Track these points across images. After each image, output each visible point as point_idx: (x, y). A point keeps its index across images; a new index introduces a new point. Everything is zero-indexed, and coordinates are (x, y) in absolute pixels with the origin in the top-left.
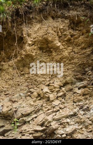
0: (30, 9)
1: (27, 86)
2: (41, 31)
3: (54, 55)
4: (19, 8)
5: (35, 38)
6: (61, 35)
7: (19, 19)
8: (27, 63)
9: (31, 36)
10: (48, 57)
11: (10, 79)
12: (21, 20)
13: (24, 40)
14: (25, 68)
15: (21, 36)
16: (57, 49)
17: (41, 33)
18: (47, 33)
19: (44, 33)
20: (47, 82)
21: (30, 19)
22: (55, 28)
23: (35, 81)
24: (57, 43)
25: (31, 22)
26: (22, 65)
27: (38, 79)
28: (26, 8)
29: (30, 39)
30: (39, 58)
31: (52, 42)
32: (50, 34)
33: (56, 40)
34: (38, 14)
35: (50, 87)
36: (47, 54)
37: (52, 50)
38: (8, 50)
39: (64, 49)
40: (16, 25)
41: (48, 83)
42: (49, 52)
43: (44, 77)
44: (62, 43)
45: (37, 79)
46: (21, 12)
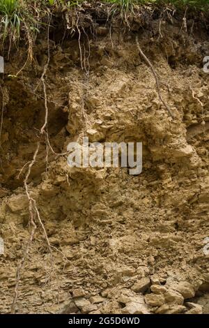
0: (101, 23)
1: (68, 288)
2: (131, 98)
3: (169, 186)
4: (66, 10)
5: (110, 119)
6: (195, 122)
7: (60, 53)
8: (72, 207)
9: (98, 111)
10: (148, 191)
11: (8, 258)
12: (67, 55)
13: (72, 123)
14: (62, 223)
15: (60, 109)
16: (180, 167)
17: (132, 103)
18: (150, 104)
19: (141, 103)
20: (140, 278)
21: (96, 56)
22: (177, 92)
23: (98, 272)
24: (183, 147)
25: (98, 65)
26: (54, 211)
27: (109, 267)
28: (89, 17)
29: (93, 119)
30: (116, 193)
31: (166, 139)
32: (160, 112)
33: (178, 133)
34: (125, 41)
35: (152, 295)
36: (145, 182)
37: (161, 167)
38: (8, 157)
39: (203, 168)
40: (47, 72)
41: (145, 282)
42: (150, 176)
43: (131, 259)
44: (197, 146)
45: (104, 264)
46: (71, 25)
